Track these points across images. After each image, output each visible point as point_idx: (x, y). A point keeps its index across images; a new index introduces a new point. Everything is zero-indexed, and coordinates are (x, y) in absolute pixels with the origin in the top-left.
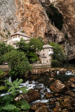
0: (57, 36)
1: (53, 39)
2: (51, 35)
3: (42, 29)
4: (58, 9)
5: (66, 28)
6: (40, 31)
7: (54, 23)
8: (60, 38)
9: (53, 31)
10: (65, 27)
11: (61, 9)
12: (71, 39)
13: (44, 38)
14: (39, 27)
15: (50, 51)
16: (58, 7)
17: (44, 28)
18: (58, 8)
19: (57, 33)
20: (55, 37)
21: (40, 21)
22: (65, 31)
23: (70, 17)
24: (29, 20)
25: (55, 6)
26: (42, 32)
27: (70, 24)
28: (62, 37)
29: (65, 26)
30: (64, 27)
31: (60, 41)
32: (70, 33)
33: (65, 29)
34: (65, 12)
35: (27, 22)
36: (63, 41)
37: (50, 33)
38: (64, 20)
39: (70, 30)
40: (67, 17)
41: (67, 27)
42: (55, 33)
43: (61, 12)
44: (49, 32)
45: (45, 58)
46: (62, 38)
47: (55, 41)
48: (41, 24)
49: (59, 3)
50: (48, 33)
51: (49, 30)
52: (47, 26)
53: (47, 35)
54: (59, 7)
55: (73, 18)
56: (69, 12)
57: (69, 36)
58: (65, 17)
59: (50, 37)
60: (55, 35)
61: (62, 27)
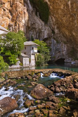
0: (42, 30)
1: (38, 35)
2: (35, 28)
3: (23, 21)
5: (53, 22)
6: (21, 23)
7: (38, 14)
8: (46, 33)
9: (37, 24)
12: (58, 35)
13: (26, 32)
15: (33, 49)
19: (42, 27)
20: (40, 32)
21: (20, 10)
22: (52, 25)
23: (58, 7)
24: (6, 6)
28: (48, 32)
29: (52, 18)
30: (51, 20)
31: (46, 37)
32: (58, 28)
35: (3, 10)
36: (49, 37)
37: (34, 26)
38: (50, 11)
39: (57, 24)
40: (54, 8)
41: (54, 20)
42: (40, 27)
43: (47, 1)
44: (32, 24)
46: (48, 34)
50: (31, 26)
51: (33, 23)
53: (30, 29)
55: (61, 9)
56: (57, 1)
57: (56, 31)
58: (51, 7)
59: (33, 31)
60: (39, 29)
61: (48, 20)
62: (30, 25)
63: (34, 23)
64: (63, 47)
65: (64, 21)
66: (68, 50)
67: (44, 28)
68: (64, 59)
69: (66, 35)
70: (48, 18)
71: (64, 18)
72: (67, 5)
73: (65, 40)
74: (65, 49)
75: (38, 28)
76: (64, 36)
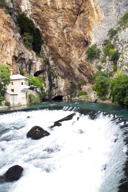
0: (34, 62)
1: (28, 67)
2: (24, 59)
3: (9, 50)
4: (34, 22)
6: (6, 53)
8: (38, 65)
9: (26, 54)
10: (45, 50)
11: (38, 23)
12: (54, 68)
13: (12, 64)
14: (3, 46)
15: (22, 84)
16: (33, 18)
17: (12, 48)
18: (33, 20)
19: (33, 58)
20: (31, 63)
21: (5, 36)
22: (46, 55)
23: (52, 35)
25: (29, 17)
26: (9, 54)
27: (51, 45)
28: (40, 64)
29: (45, 47)
31: (39, 70)
32: (53, 59)
33: (45, 52)
34: (45, 28)
36: (43, 70)
37: (23, 56)
38: (43, 39)
39: (52, 54)
40: (47, 36)
41: (48, 50)
42: (31, 58)
43: (38, 27)
44: (21, 54)
45: (15, 96)
46: (41, 66)
47: (30, 69)
48: (6, 41)
49: (35, 13)
50: (19, 56)
51: (21, 52)
52: (16, 46)
53: (18, 60)
54: (35, 19)
55: (55, 37)
56: (50, 29)
57: (51, 62)
58: (44, 35)
59: (22, 63)
60: (30, 60)
61: (40, 49)
62: (17, 56)
63: (23, 53)
64: (61, 81)
65: (60, 52)
66: (66, 85)
67: (35, 58)
68: (62, 97)
69: (63, 67)
70: (40, 48)
71: (60, 48)
72: (63, 34)
73: (62, 74)
74: (63, 85)
75: (28, 59)
76: (61, 69)
